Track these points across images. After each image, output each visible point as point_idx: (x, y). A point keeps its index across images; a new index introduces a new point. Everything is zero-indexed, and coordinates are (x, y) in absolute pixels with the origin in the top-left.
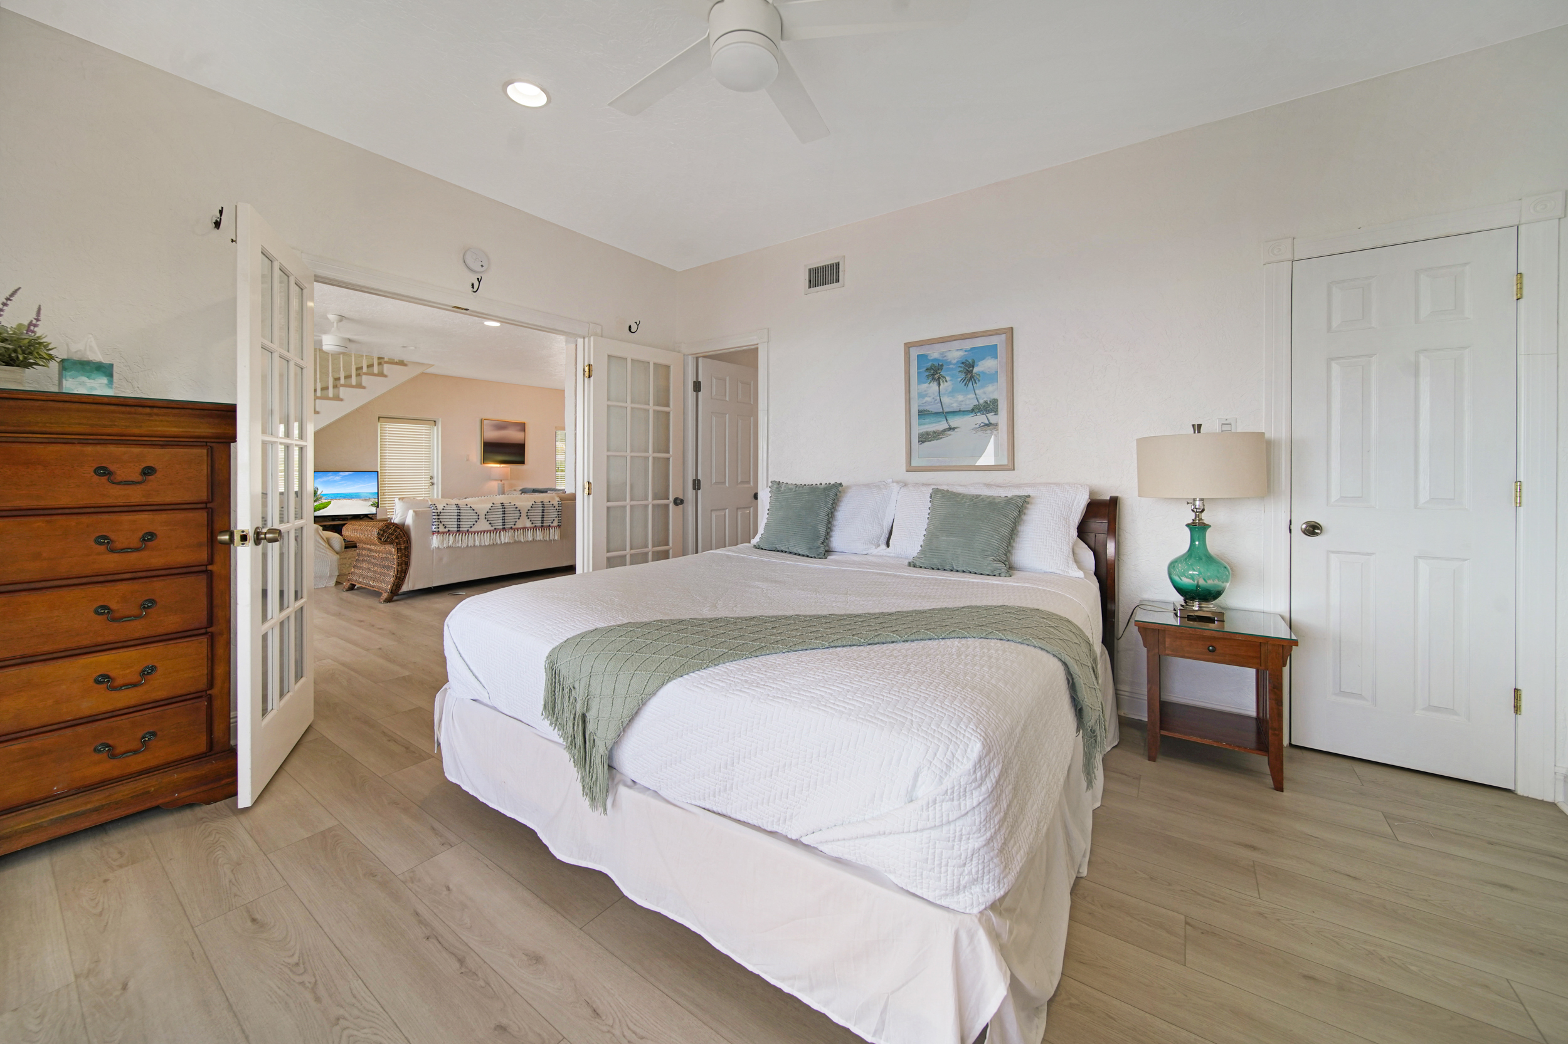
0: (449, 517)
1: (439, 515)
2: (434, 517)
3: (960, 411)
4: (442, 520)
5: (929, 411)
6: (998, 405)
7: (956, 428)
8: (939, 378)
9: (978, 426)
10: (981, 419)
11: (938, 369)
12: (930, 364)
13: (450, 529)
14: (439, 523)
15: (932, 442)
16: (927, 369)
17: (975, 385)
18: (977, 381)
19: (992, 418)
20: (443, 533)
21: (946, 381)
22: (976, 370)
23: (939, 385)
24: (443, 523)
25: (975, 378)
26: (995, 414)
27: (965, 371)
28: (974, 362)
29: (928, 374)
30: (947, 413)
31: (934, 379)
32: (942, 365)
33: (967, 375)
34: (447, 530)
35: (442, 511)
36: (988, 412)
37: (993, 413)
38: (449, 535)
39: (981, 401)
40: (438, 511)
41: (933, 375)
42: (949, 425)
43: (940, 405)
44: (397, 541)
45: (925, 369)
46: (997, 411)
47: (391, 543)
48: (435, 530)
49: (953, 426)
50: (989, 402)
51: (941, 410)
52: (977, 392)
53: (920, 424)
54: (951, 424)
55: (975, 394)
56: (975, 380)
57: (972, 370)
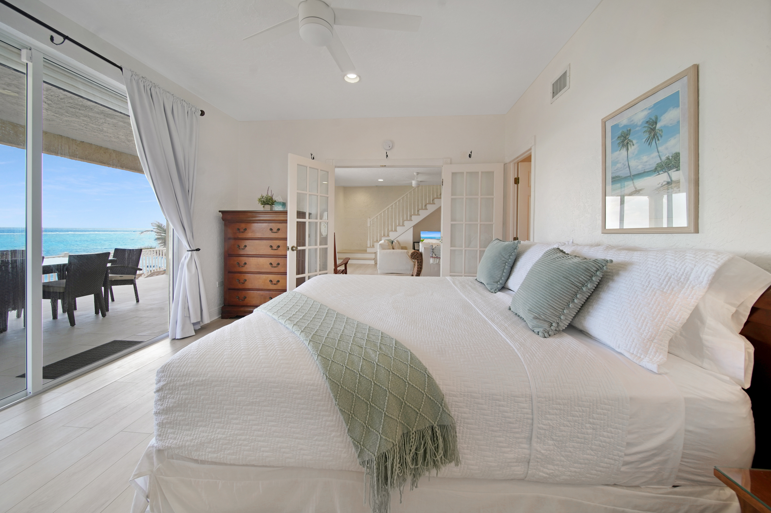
0: (437, 251)
1: (433, 250)
2: (431, 250)
3: (644, 172)
4: (434, 252)
6: (680, 158)
7: (641, 190)
8: (627, 143)
9: (660, 185)
10: (663, 177)
11: (627, 135)
12: (620, 132)
13: (438, 256)
14: (433, 253)
16: (619, 137)
17: (657, 143)
18: (659, 138)
19: (675, 175)
20: (435, 257)
21: (633, 145)
22: (658, 126)
23: (628, 149)
24: (434, 253)
25: (658, 135)
26: (677, 170)
27: (649, 129)
28: (657, 118)
29: (619, 141)
31: (623, 145)
32: (630, 130)
33: (650, 133)
34: (436, 256)
35: (434, 248)
36: (670, 168)
37: (675, 169)
38: (437, 258)
39: (664, 158)
40: (433, 248)
41: (623, 141)
42: (636, 188)
43: (628, 169)
44: (417, 259)
45: (616, 138)
46: (679, 166)
47: (415, 259)
48: (431, 256)
49: (638, 188)
50: (670, 158)
51: (629, 175)
54: (637, 186)
55: (658, 152)
56: (658, 137)
57: (655, 128)
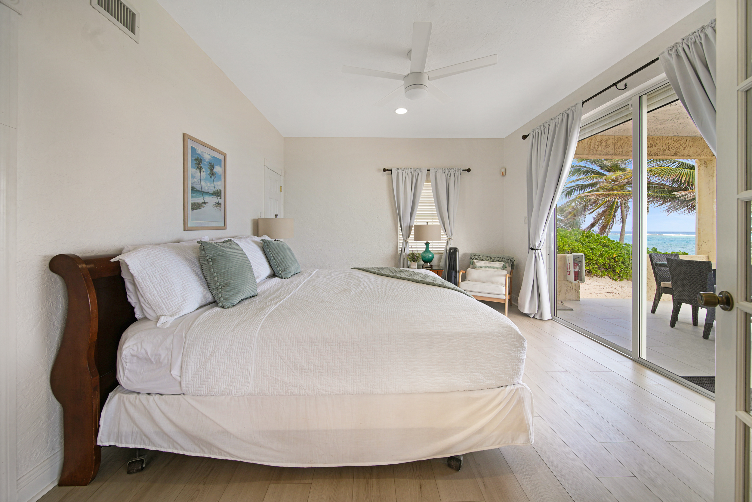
5: (196, 189)
6: (221, 193)
7: (206, 203)
8: (200, 168)
9: (214, 203)
11: (200, 162)
12: (197, 156)
15: (197, 210)
16: (196, 159)
17: (214, 179)
19: (219, 200)
21: (203, 172)
22: (214, 170)
23: (200, 172)
27: (210, 169)
28: (214, 165)
29: (196, 163)
30: (203, 192)
31: (198, 167)
32: (202, 160)
33: (211, 172)
36: (218, 196)
39: (216, 189)
41: (198, 165)
42: (204, 201)
43: (200, 186)
45: (194, 158)
46: (221, 197)
50: (218, 191)
51: (201, 190)
52: (215, 183)
53: (192, 197)
54: (205, 199)
55: (214, 185)
56: (214, 176)
